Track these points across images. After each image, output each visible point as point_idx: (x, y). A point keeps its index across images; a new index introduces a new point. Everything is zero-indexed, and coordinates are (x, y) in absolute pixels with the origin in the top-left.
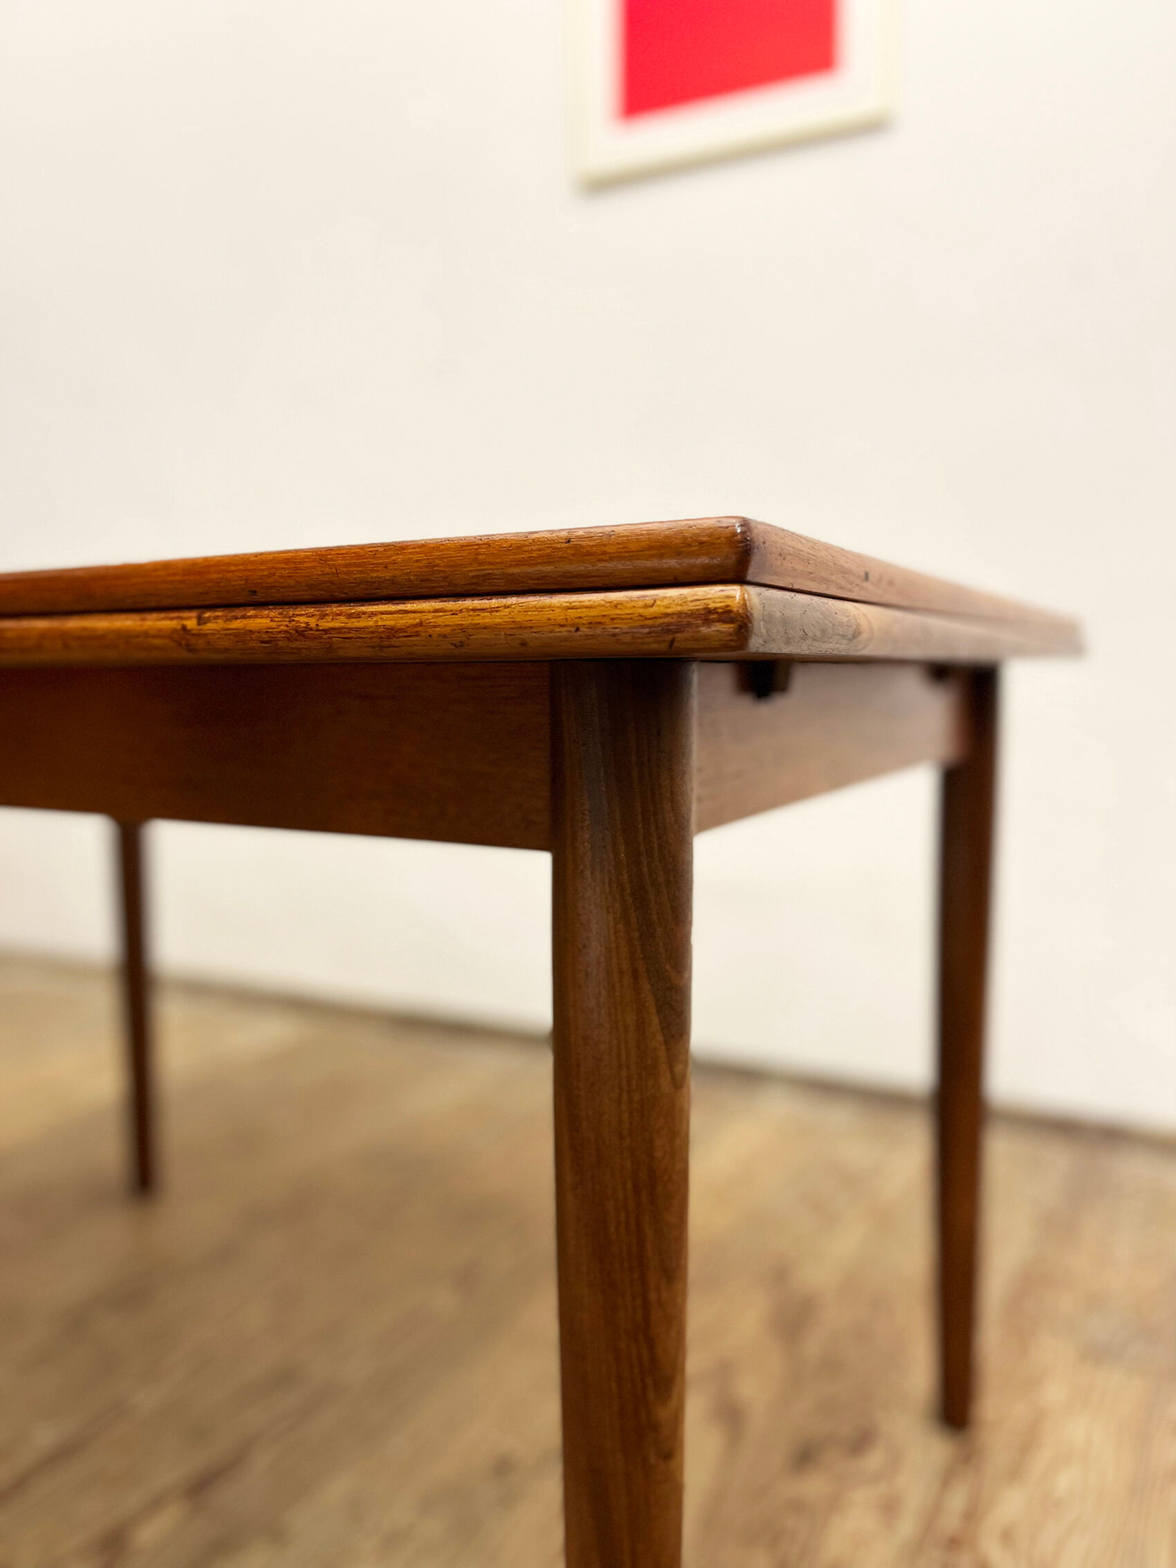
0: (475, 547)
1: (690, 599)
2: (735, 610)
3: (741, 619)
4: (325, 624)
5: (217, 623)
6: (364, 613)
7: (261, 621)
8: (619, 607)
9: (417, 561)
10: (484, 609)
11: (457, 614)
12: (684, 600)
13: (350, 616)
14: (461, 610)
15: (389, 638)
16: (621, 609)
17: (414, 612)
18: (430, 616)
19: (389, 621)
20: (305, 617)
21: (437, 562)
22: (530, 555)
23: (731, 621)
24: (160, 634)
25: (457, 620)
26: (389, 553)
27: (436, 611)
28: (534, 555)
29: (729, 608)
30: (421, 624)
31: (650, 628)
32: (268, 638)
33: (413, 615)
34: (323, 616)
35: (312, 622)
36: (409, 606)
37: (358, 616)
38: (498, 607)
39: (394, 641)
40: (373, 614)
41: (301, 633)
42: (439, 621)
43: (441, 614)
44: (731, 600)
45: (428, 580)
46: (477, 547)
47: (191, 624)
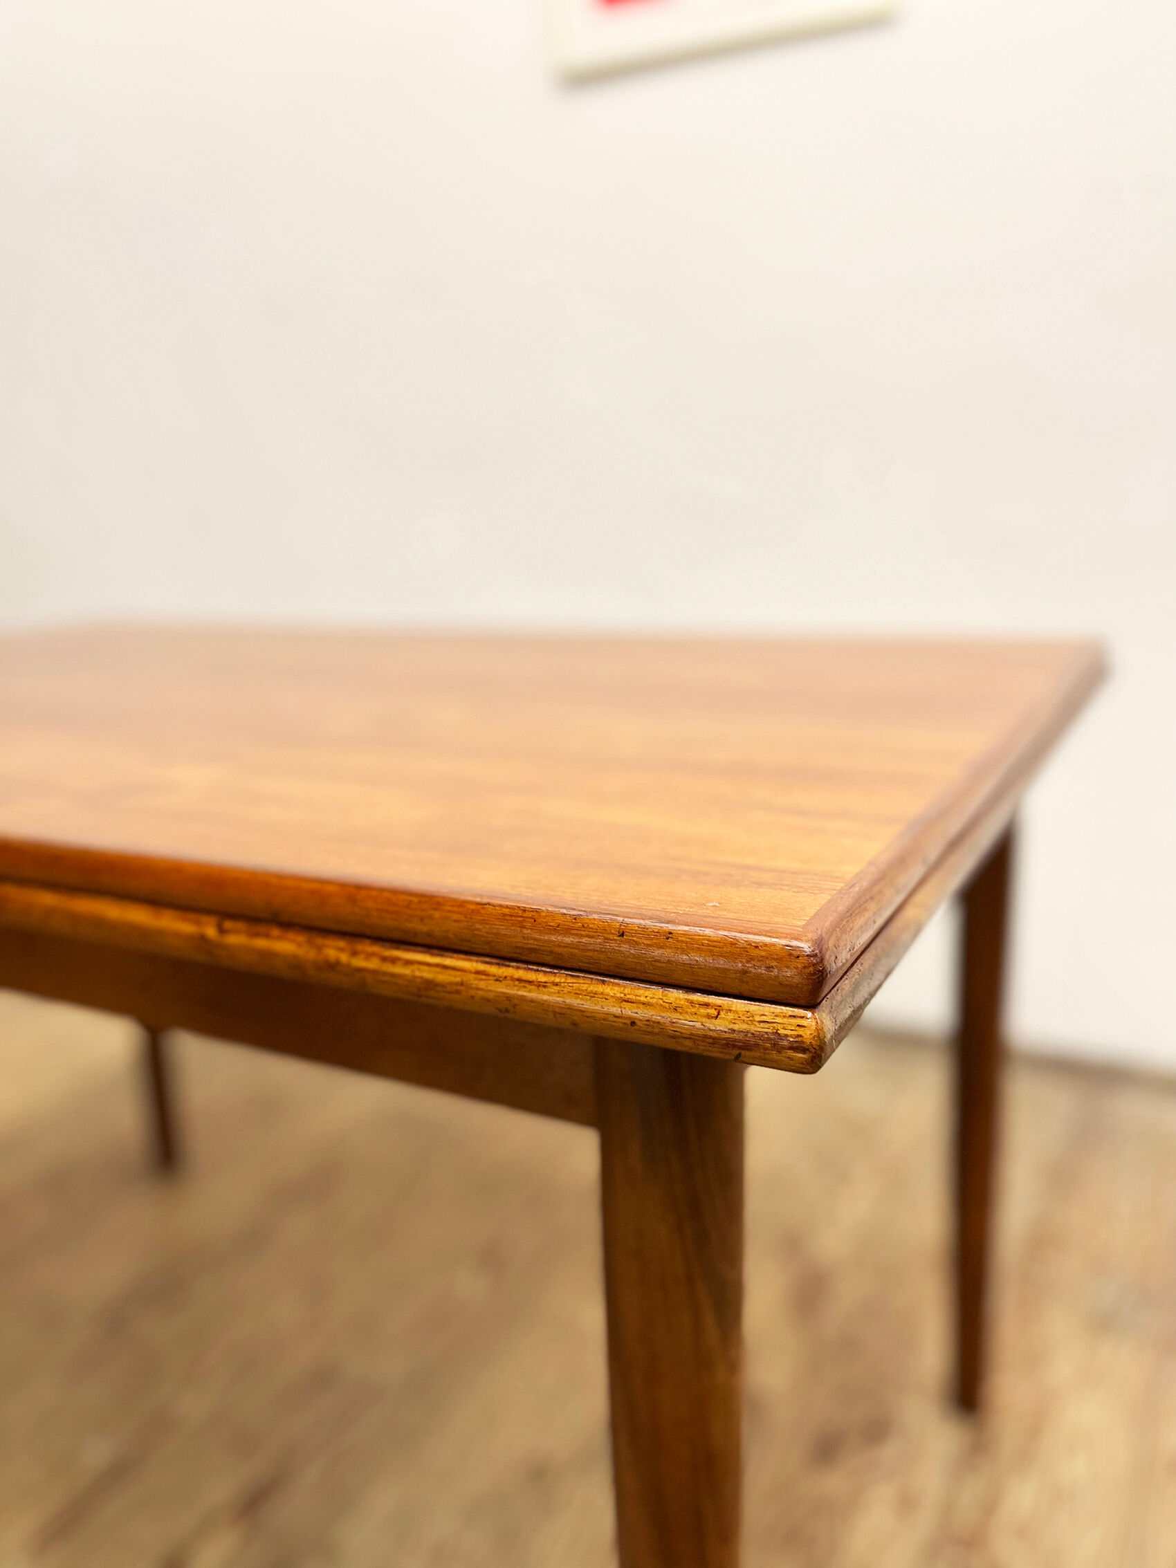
0: (519, 919)
1: (758, 1018)
2: (808, 1042)
3: (813, 1051)
4: (359, 962)
5: (238, 939)
6: (399, 959)
7: (287, 946)
8: (679, 1010)
9: (456, 921)
10: (531, 982)
11: (500, 981)
12: (751, 1019)
13: (384, 959)
14: (506, 977)
15: (426, 989)
16: (681, 1013)
17: (454, 969)
18: (472, 976)
19: (427, 974)
20: (334, 950)
21: (478, 926)
22: (580, 940)
23: (804, 1050)
24: (177, 935)
25: (502, 988)
26: (425, 906)
27: (478, 972)
28: (584, 940)
29: (800, 1039)
30: (462, 984)
31: (714, 1039)
32: (296, 964)
33: (453, 973)
34: (354, 953)
35: (344, 958)
36: (448, 961)
37: (394, 961)
38: (545, 982)
39: (432, 993)
40: (408, 963)
41: (333, 966)
42: (482, 985)
43: (484, 977)
44: (803, 1029)
45: (469, 941)
46: (521, 919)
47: (211, 932)
